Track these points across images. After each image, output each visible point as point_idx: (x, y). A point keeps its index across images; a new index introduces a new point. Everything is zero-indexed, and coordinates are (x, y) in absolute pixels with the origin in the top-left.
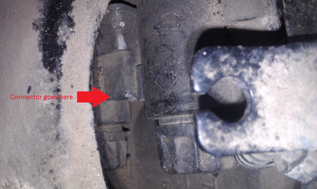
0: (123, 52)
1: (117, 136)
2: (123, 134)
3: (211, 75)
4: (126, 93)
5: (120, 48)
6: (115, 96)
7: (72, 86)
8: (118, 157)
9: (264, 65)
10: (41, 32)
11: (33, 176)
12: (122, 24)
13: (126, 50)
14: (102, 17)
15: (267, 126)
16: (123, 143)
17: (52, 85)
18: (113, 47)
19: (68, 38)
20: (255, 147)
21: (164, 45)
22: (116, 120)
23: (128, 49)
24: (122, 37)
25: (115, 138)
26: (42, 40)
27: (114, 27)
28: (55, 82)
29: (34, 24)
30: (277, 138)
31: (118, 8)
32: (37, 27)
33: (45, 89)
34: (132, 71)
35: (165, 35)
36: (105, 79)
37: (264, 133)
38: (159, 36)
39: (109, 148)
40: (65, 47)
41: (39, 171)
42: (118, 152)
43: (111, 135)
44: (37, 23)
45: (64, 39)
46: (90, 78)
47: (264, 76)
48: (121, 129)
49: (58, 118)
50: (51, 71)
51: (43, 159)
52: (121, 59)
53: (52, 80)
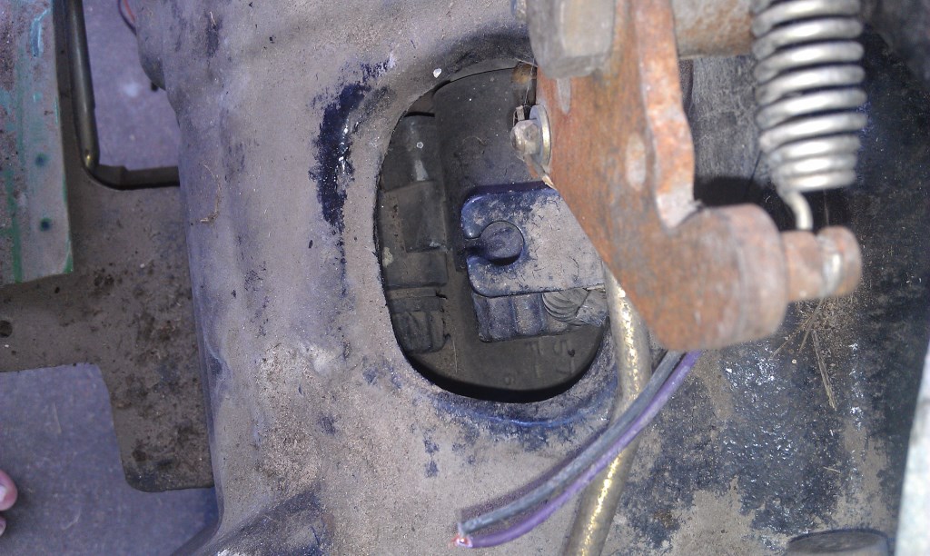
0: (424, 184)
1: (426, 304)
2: (436, 301)
3: (479, 222)
4: (431, 241)
5: (418, 179)
6: (417, 246)
7: (355, 239)
8: (430, 333)
9: (534, 207)
10: (319, 181)
11: (321, 336)
12: (420, 145)
13: (427, 180)
14: (383, 158)
15: (540, 267)
16: (437, 316)
17: (335, 238)
18: (409, 177)
19: (347, 185)
20: (526, 287)
21: (467, 178)
22: (423, 281)
23: (431, 179)
24: (421, 163)
25: (423, 307)
26: (320, 190)
27: (409, 150)
28: (338, 235)
29: (310, 173)
30: (551, 278)
31: (413, 124)
32: (314, 176)
33: (328, 243)
34: (437, 209)
35: (467, 165)
36: (403, 223)
37: (536, 274)
38: (461, 165)
39: (415, 321)
40: (346, 196)
41: (327, 329)
42: (429, 327)
43: (417, 302)
44: (314, 172)
45: (344, 187)
46: (374, 227)
47: (536, 218)
48: (434, 295)
49: (344, 272)
50: (332, 223)
51: (330, 317)
52: (421, 194)
53: (334, 233)
